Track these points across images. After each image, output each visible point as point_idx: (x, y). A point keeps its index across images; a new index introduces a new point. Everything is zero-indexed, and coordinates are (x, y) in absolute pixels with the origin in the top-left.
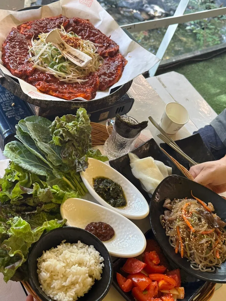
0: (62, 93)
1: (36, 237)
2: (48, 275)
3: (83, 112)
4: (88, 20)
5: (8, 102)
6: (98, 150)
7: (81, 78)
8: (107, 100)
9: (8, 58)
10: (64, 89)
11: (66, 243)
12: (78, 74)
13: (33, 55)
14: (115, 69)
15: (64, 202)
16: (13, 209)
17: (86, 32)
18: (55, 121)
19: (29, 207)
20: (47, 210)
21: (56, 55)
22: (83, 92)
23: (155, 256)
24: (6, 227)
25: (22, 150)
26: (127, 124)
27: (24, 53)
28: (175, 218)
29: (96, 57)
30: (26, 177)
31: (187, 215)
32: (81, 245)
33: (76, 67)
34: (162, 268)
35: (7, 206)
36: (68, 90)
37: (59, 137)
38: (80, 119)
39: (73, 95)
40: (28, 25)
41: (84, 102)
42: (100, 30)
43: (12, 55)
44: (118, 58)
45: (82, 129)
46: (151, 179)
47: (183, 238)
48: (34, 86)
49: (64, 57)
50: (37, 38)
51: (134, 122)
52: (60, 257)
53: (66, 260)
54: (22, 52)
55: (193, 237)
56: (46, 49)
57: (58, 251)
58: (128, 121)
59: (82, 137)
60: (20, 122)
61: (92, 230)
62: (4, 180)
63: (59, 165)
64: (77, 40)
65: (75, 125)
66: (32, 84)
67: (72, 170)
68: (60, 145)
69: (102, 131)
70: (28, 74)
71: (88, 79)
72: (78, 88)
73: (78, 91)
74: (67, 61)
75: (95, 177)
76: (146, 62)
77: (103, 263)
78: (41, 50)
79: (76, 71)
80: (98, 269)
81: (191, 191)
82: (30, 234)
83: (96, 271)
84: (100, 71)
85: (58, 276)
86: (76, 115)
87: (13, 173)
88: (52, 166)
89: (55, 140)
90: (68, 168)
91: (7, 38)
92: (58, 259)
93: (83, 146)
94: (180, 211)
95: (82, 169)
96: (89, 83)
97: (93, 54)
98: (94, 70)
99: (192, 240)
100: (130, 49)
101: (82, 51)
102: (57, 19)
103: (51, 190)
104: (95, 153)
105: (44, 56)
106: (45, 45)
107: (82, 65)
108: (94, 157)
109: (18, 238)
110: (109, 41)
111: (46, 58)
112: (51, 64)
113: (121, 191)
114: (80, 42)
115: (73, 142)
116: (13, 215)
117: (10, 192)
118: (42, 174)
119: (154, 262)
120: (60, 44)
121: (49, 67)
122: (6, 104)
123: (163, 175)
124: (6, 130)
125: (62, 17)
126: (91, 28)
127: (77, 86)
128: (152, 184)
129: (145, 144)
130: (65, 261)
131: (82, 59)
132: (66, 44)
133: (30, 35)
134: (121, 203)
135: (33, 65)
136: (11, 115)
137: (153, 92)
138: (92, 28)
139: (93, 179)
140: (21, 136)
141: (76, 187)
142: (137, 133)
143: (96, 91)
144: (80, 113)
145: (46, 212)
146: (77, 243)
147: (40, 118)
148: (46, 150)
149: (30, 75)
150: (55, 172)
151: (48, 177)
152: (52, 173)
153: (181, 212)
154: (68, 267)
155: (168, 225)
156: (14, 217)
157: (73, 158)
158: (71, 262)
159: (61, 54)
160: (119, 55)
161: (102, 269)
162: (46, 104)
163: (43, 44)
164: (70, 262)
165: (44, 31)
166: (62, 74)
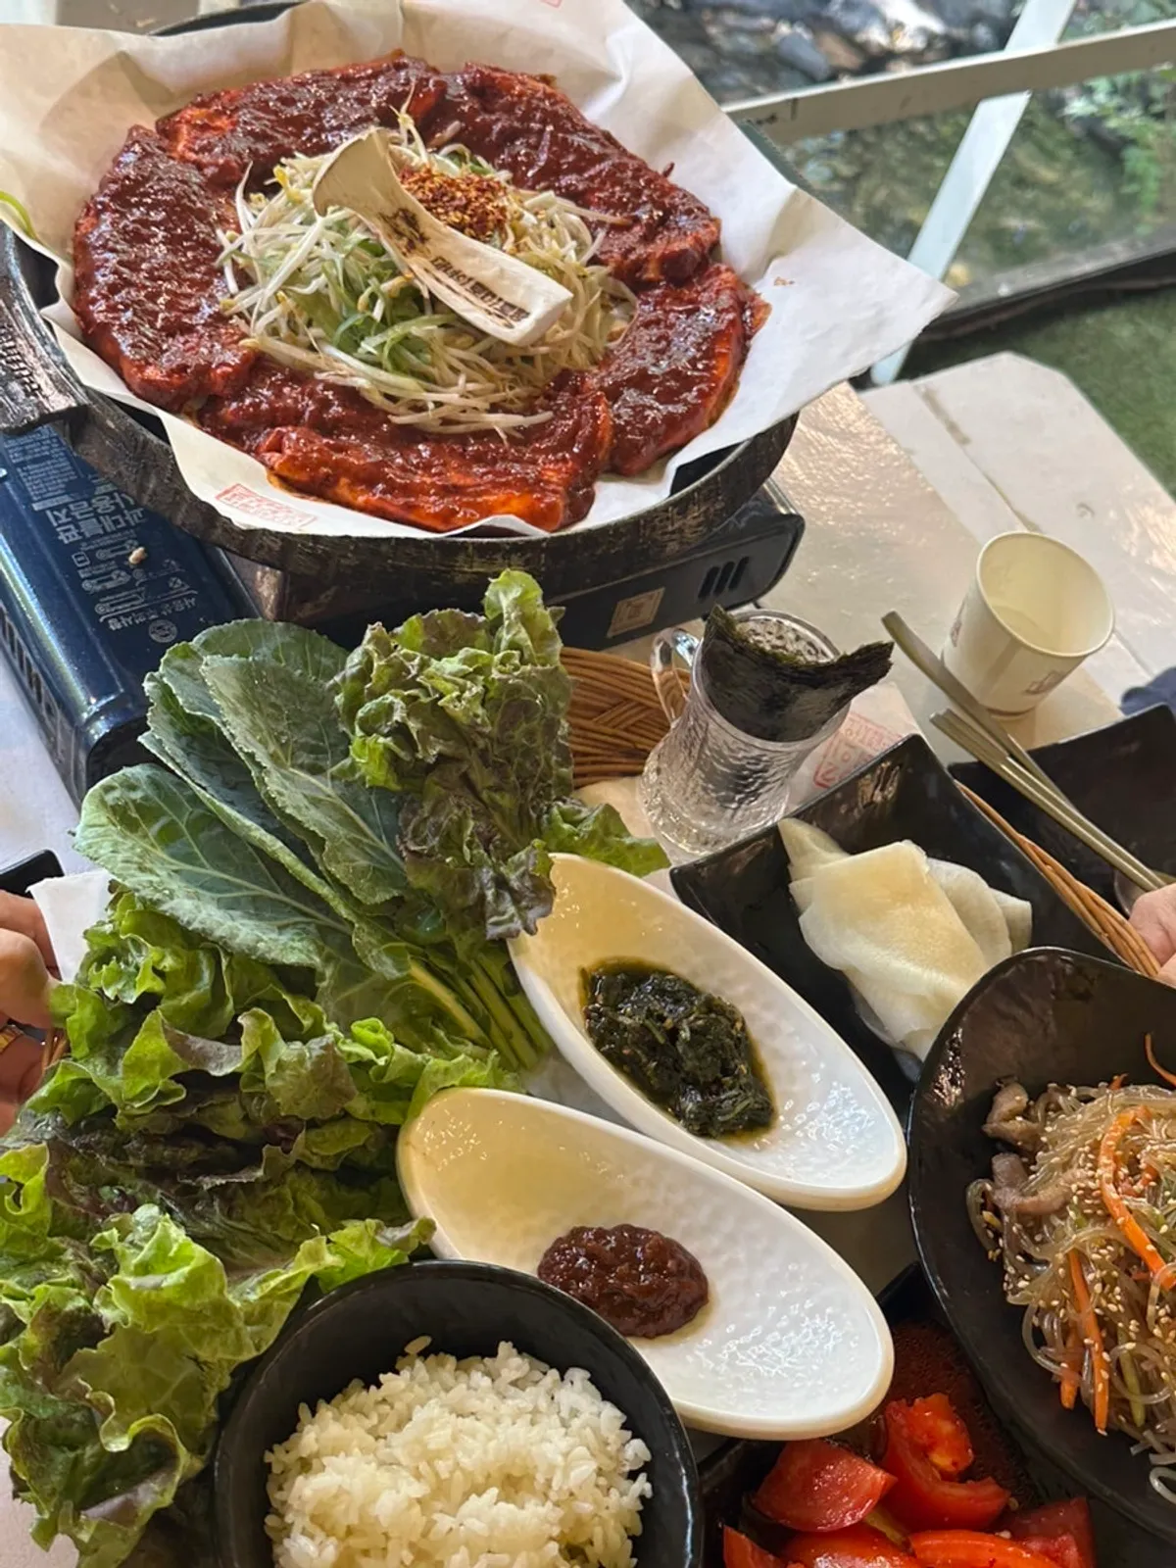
0: (407, 490)
1: (255, 1328)
2: (331, 1551)
3: (521, 596)
4: (546, 80)
5: (107, 541)
6: (610, 812)
7: (508, 406)
8: (654, 529)
9: (105, 297)
10: (417, 466)
11: (432, 1357)
12: (491, 386)
13: (245, 280)
14: (699, 350)
15: (417, 1115)
16: (132, 1161)
17: (536, 147)
18: (366, 653)
19: (221, 1147)
20: (323, 1158)
21: (368, 277)
22: (525, 485)
23: (946, 1428)
24: (84, 1269)
25: (180, 817)
26: (771, 663)
27: (193, 270)
28: (1056, 1205)
29: (591, 285)
30: (200, 979)
31: (1126, 1184)
32: (518, 1369)
33: (483, 345)
34: (986, 1495)
35: (98, 1143)
36: (439, 474)
37: (389, 740)
38: (505, 636)
39: (469, 505)
40: (219, 114)
41: (528, 543)
42: (614, 134)
43: (128, 283)
44: (718, 292)
45: (517, 689)
46: (913, 969)
47: (1106, 1324)
48: (248, 452)
49: (418, 291)
50: (268, 182)
51: (811, 644)
52: (399, 1444)
53: (430, 1463)
54: (182, 263)
55: (1162, 1312)
56: (318, 244)
57: (386, 1408)
58: (779, 643)
59: (518, 735)
60: (167, 660)
61: (580, 1275)
62: (81, 994)
63: (388, 897)
64: (489, 189)
65: (477, 671)
66: (239, 444)
67: (464, 929)
68: (394, 786)
69: (627, 700)
70: (218, 388)
71: (546, 409)
72: (494, 461)
73: (492, 482)
74: (434, 312)
75: (590, 959)
76: (872, 312)
77: (642, 1477)
78: (286, 249)
79: (481, 369)
80: (612, 1511)
81: (1148, 1038)
82: (223, 1311)
83: (603, 1523)
84: (613, 367)
85: (384, 1557)
86: (480, 610)
87: (128, 951)
88: (346, 906)
89: (367, 755)
90: (438, 914)
91: (102, 186)
92: (383, 1452)
93: (523, 786)
94: (1086, 1160)
95: (518, 924)
96: (552, 433)
97: (578, 269)
98: (580, 358)
99: (1157, 1331)
100: (784, 238)
101: (513, 255)
102: (375, 76)
103: (346, 1048)
104: (587, 827)
105: (307, 283)
106: (308, 221)
107: (515, 332)
108: (588, 851)
109: (153, 1339)
110: (664, 194)
111: (319, 297)
112: (343, 328)
113: (744, 1045)
114: (506, 203)
115: (465, 767)
116: (129, 1192)
117: (112, 1062)
118: (292, 958)
119: (942, 1459)
120: (396, 216)
121: (331, 343)
122: (101, 555)
123: (982, 948)
124: (99, 699)
125: (405, 66)
126: (565, 121)
127: (486, 453)
128: (921, 1000)
129: (872, 769)
130: (423, 1467)
131: (516, 298)
132: (426, 218)
133: (225, 169)
134: (741, 1114)
135: (244, 336)
136: (126, 615)
137: (907, 474)
138: (569, 126)
139: (583, 972)
140: (178, 736)
141: (484, 1024)
142: (832, 713)
143: (595, 477)
144: (505, 603)
145: (315, 1171)
146: (493, 1354)
147: (280, 634)
148: (313, 819)
149: (227, 391)
150: (366, 938)
151: (328, 972)
152: (346, 947)
153: (1094, 1169)
154: (439, 1505)
155: (1014, 1241)
156: (134, 1206)
157: (468, 859)
158: (458, 1473)
159: (400, 274)
160: (718, 272)
161: (639, 1512)
162: (313, 555)
163: (299, 220)
164: (452, 1473)
165: (304, 143)
166: (407, 385)
